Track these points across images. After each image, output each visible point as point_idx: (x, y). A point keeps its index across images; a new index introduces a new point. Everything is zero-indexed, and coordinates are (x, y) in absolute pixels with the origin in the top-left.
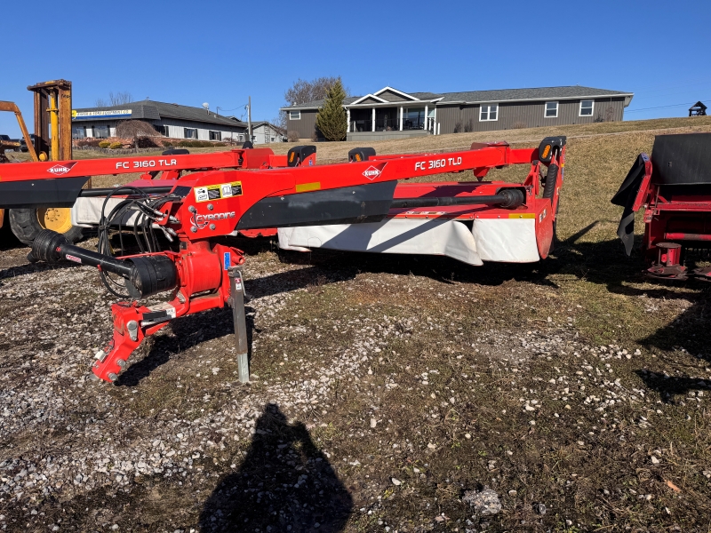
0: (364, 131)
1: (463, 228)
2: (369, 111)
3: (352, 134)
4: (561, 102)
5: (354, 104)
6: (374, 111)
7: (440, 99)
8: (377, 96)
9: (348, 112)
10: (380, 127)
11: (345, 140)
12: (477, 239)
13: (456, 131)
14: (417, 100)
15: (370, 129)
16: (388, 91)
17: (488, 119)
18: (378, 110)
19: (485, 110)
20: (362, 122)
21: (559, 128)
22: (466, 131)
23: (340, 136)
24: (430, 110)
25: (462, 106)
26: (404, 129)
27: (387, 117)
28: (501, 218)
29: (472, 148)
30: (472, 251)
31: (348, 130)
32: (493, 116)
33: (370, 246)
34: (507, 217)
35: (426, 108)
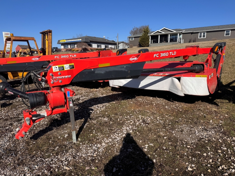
0: (156, 43)
1: (176, 81)
2: (157, 36)
3: (151, 44)
4: (231, 30)
5: (152, 34)
6: (159, 36)
7: (184, 31)
8: (161, 31)
9: (150, 37)
10: (161, 41)
11: (149, 46)
12: (182, 85)
13: (189, 42)
14: (175, 32)
15: (158, 42)
16: (164, 29)
17: (202, 38)
18: (161, 36)
19: (201, 34)
20: (155, 40)
21: (230, 40)
22: (193, 42)
23: (147, 45)
24: (180, 35)
25: (192, 33)
26: (170, 42)
27: (164, 38)
28: (193, 76)
29: (186, 48)
30: (179, 90)
31: (150, 43)
32: (204, 36)
33: (140, 87)
34: (195, 76)
35: (178, 34)
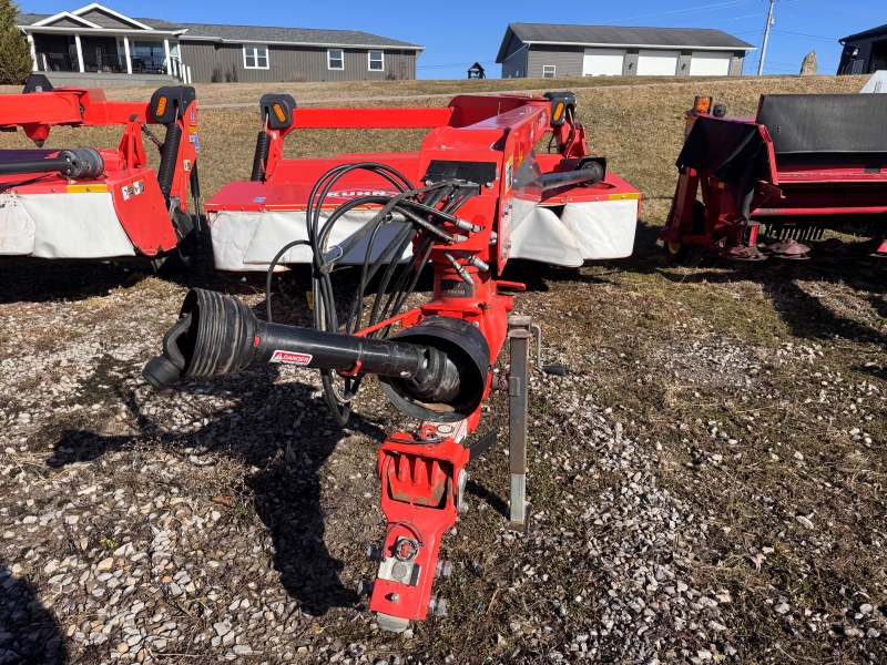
0: (62, 70)
2: (69, 39)
4: (347, 50)
5: (39, 25)
6: (78, 40)
7: (184, 31)
8: (80, 15)
9: (30, 38)
10: (91, 66)
13: (214, 80)
14: (148, 29)
15: (77, 69)
16: (97, 10)
17: (257, 67)
18: (86, 39)
19: (250, 52)
20: (60, 56)
22: (228, 81)
23: (22, 76)
24: (172, 45)
25: (218, 45)
27: (103, 51)
30: (570, 248)
31: (35, 66)
32: (262, 62)
34: (607, 199)
35: (166, 43)
